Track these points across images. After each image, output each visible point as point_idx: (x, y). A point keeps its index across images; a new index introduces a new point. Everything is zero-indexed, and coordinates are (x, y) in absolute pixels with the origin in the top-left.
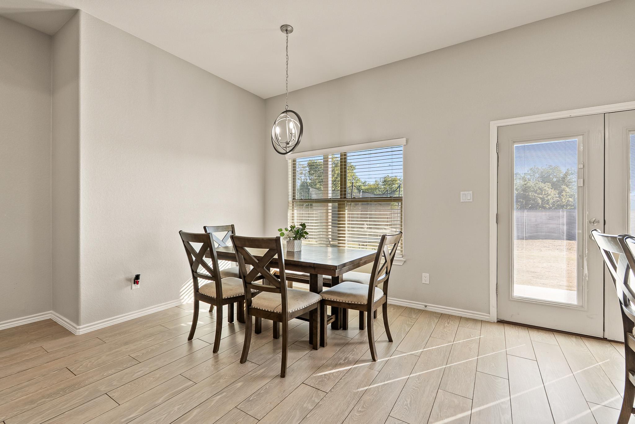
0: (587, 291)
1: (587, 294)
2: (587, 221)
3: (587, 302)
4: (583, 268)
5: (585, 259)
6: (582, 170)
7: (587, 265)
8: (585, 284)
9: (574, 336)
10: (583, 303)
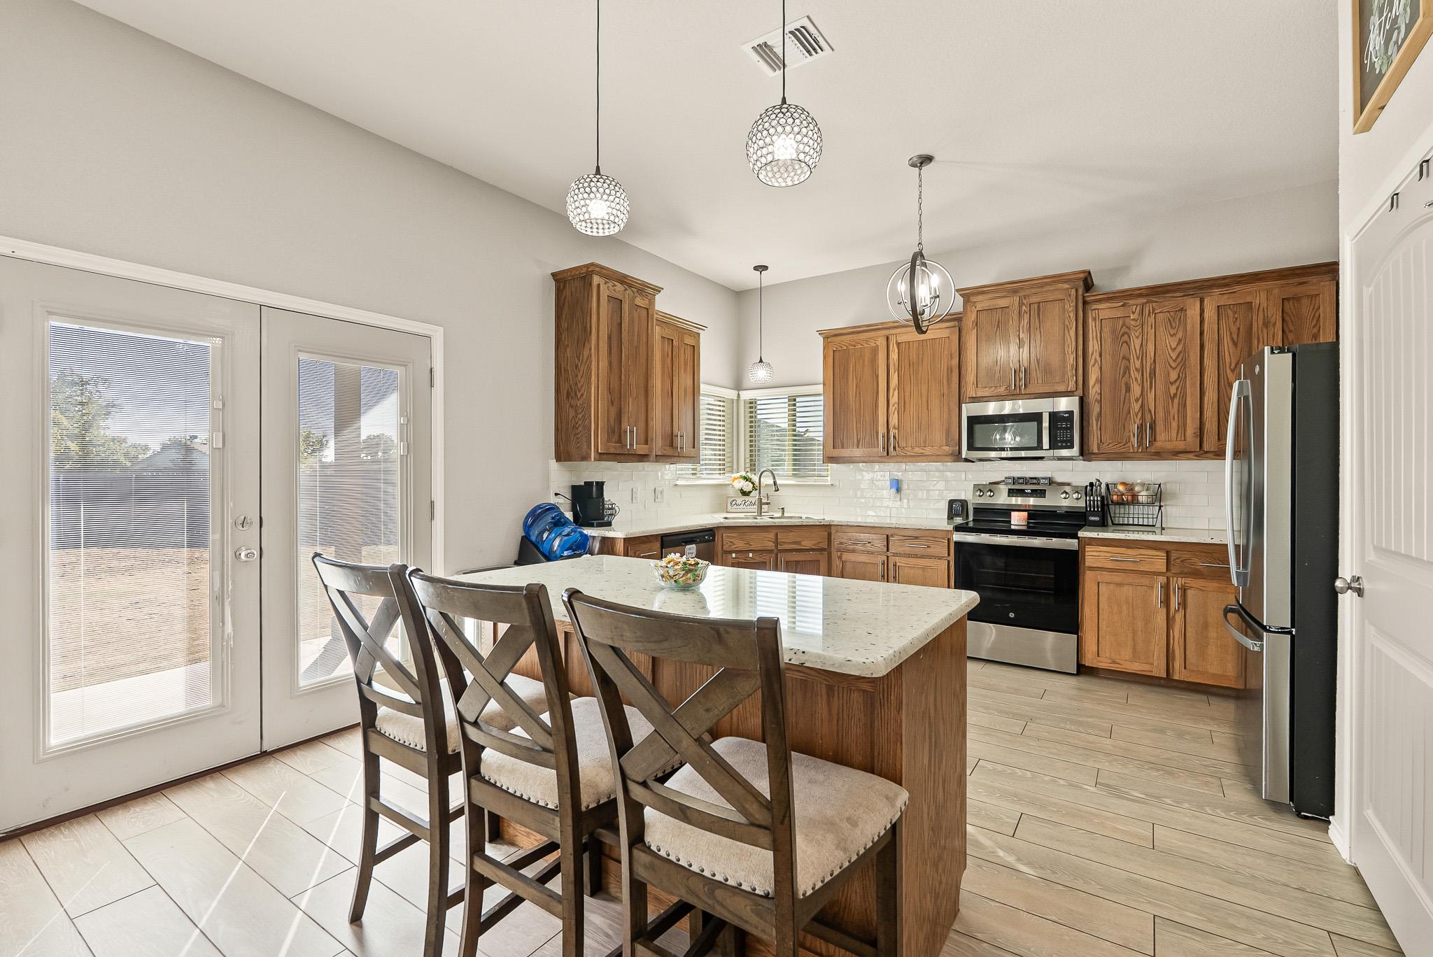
0: (231, 670)
1: (232, 676)
2: (230, 521)
3: (232, 693)
4: (223, 624)
5: (227, 604)
6: (221, 412)
7: (232, 614)
8: (227, 654)
9: (208, 778)
10: (223, 699)
